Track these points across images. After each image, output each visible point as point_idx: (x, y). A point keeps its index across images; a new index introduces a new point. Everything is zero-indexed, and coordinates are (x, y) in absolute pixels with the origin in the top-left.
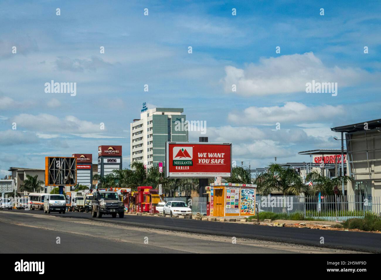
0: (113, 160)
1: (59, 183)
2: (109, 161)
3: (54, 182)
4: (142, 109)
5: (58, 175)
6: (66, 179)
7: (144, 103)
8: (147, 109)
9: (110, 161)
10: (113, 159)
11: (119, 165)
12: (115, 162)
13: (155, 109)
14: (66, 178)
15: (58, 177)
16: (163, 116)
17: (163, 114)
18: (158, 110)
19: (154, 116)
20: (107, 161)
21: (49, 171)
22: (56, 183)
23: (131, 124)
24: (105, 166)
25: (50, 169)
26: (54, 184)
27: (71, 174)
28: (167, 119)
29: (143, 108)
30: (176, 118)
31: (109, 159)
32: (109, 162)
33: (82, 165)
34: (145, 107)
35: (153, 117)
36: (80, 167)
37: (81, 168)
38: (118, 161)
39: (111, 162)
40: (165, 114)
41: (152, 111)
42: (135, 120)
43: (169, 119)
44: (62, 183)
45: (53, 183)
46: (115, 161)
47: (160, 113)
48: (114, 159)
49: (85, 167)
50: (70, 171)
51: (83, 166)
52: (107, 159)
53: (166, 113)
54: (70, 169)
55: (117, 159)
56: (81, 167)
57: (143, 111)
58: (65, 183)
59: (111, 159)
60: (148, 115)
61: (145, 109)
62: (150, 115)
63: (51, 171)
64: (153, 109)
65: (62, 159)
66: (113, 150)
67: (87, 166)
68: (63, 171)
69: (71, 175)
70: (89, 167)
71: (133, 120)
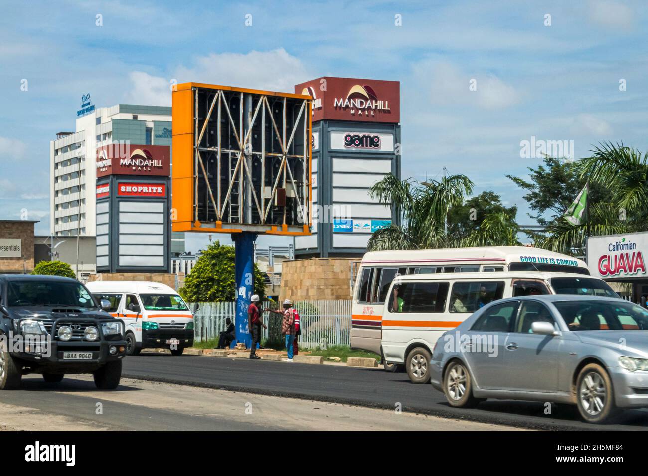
0: (367, 137)
1: (241, 221)
2: (351, 141)
3: (219, 213)
4: (82, 109)
5: (237, 178)
6: (267, 201)
7: (86, 95)
8: (92, 108)
9: (357, 142)
10: (367, 134)
11: (389, 162)
12: (373, 150)
13: (117, 108)
14: (267, 192)
15: (236, 186)
16: (135, 122)
17: (135, 118)
18: (124, 108)
19: (115, 122)
20: (343, 142)
21: (198, 154)
22: (225, 219)
23: (52, 142)
24: (338, 164)
25: (203, 144)
26: (218, 222)
27: (288, 177)
28: (145, 129)
29: (83, 106)
30: (163, 128)
31: (353, 134)
32: (353, 149)
33: (137, 184)
34: (89, 103)
35: (113, 124)
36: (129, 189)
37: (132, 192)
38: (386, 142)
39: (360, 149)
40: (138, 119)
41: (109, 114)
42: (62, 134)
43: (148, 131)
44: (250, 221)
45: (215, 219)
46: (374, 142)
47: (129, 116)
48: (372, 135)
49: (145, 189)
50: (284, 161)
51: (140, 189)
52: (344, 135)
53: (141, 117)
54: (285, 149)
55: (381, 137)
56: (135, 189)
57: (81, 113)
58: (263, 216)
59: (361, 135)
60: (98, 121)
61: (87, 108)
62: (103, 121)
63: (203, 154)
64: (112, 107)
65: (250, 99)
66: (366, 99)
67: (154, 188)
68: (256, 160)
69: (288, 182)
70: (159, 189)
71: (57, 135)
